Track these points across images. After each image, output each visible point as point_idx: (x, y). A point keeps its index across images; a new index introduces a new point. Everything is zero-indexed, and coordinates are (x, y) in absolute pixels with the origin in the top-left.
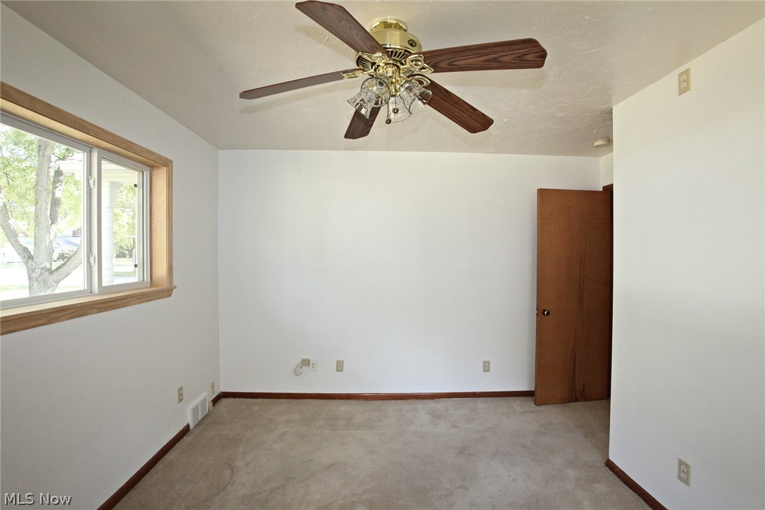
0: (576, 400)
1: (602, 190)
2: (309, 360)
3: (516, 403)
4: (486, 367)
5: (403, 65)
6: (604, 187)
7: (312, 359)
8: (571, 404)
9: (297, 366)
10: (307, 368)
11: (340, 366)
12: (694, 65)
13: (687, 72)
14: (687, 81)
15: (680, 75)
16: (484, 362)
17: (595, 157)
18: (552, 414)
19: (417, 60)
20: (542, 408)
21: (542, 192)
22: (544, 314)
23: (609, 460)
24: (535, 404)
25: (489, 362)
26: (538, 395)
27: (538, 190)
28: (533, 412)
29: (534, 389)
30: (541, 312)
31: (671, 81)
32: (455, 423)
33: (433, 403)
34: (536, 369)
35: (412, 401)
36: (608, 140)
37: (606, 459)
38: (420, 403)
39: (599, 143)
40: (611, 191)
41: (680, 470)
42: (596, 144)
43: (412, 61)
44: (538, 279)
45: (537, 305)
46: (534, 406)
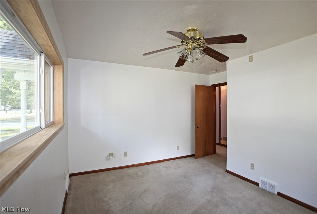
0: (206, 156)
2: (112, 153)
3: (189, 159)
4: (178, 148)
5: (197, 42)
6: (211, 85)
7: (114, 152)
8: (206, 157)
9: (108, 156)
10: (112, 156)
11: (125, 154)
12: (254, 55)
13: (252, 56)
14: (252, 59)
15: (250, 57)
16: (177, 146)
17: (209, 75)
18: (201, 161)
19: (202, 41)
20: (198, 159)
21: (196, 86)
22: (197, 127)
24: (195, 158)
25: (179, 146)
26: (196, 156)
27: (195, 85)
28: (196, 161)
29: (194, 154)
30: (196, 127)
31: (247, 58)
32: (175, 168)
33: (162, 163)
34: (195, 146)
35: (154, 164)
36: (217, 71)
37: (225, 170)
38: (158, 164)
39: (214, 71)
40: (214, 86)
41: (251, 166)
42: (213, 71)
43: (201, 41)
44: (195, 115)
45: (195, 124)
46: (195, 159)
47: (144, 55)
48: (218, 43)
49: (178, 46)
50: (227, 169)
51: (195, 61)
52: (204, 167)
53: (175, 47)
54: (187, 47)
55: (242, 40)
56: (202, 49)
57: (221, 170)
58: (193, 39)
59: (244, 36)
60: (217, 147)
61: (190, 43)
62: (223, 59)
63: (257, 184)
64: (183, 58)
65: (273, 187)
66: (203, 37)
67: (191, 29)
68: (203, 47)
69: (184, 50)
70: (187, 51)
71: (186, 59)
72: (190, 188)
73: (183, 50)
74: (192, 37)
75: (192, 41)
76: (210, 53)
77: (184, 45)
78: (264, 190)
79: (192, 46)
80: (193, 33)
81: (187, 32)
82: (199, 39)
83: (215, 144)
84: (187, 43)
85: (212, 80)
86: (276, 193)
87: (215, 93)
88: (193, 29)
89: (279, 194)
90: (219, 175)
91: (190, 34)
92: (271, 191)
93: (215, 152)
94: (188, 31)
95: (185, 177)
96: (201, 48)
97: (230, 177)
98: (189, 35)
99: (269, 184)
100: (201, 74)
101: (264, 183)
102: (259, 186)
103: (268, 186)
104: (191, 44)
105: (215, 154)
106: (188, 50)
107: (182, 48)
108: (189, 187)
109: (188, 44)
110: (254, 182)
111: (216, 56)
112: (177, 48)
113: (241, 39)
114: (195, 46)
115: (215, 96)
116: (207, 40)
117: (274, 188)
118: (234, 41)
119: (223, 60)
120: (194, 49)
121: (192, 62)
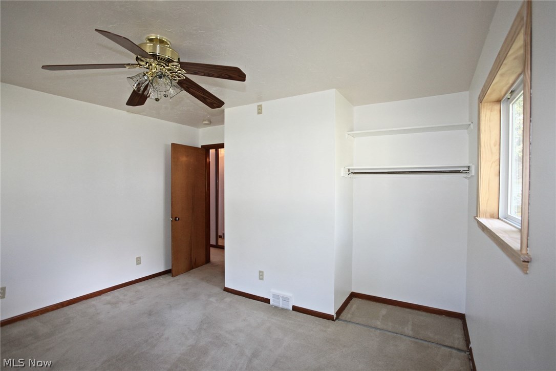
0: (193, 269)
1: (200, 147)
3: (162, 280)
4: (138, 261)
5: (167, 66)
6: (202, 146)
8: (191, 271)
12: (264, 104)
13: (261, 106)
14: (261, 109)
15: (258, 106)
16: (137, 258)
18: (183, 279)
19: (176, 66)
21: (174, 145)
22: (176, 220)
23: (225, 288)
24: (172, 276)
25: (140, 258)
26: (174, 272)
27: (172, 144)
28: (174, 281)
29: (171, 268)
30: (174, 219)
31: (254, 107)
32: (131, 302)
33: (103, 297)
34: (172, 255)
35: (84, 301)
36: (210, 122)
37: (223, 288)
38: (93, 301)
39: (206, 122)
40: (206, 148)
41: (260, 275)
42: (204, 122)
43: (173, 65)
44: (172, 199)
45: (172, 215)
46: (172, 278)
47: (43, 67)
48: (203, 74)
49: (129, 64)
50: (226, 286)
51: (163, 99)
52: (188, 289)
53: (122, 66)
54: (148, 70)
55: (240, 76)
56: (177, 81)
57: (217, 290)
58: (159, 58)
59: (241, 71)
60: (212, 250)
61: (153, 64)
62: (215, 103)
63: (267, 301)
64: (139, 91)
65: (286, 299)
66: (179, 59)
67: (156, 38)
68: (179, 77)
69: (141, 76)
70: (146, 78)
71: (146, 93)
72: (158, 334)
73: (138, 75)
74: (158, 54)
75: (156, 62)
76: (193, 90)
77: (141, 65)
78: (276, 307)
79: (157, 71)
80: (160, 47)
81: (148, 42)
82: (169, 61)
83: (208, 246)
84: (147, 63)
85: (202, 137)
86: (291, 308)
87: (208, 160)
88: (159, 39)
89: (295, 309)
90: (212, 299)
91: (155, 48)
92: (285, 307)
93: (208, 260)
94: (151, 40)
95: (150, 314)
96: (175, 77)
97: (230, 298)
98: (151, 48)
99: (283, 297)
100: (185, 126)
101: (276, 297)
102: (270, 303)
103: (281, 299)
104: (155, 67)
105: (208, 264)
106: (148, 77)
107: (138, 70)
108: (158, 332)
109: (149, 66)
110: (264, 298)
111: (203, 97)
112: (127, 69)
113: (236, 74)
114: (162, 73)
115: (208, 165)
116: (184, 65)
117: (288, 301)
118: (227, 76)
119: (215, 105)
120: (160, 77)
121: (156, 101)
